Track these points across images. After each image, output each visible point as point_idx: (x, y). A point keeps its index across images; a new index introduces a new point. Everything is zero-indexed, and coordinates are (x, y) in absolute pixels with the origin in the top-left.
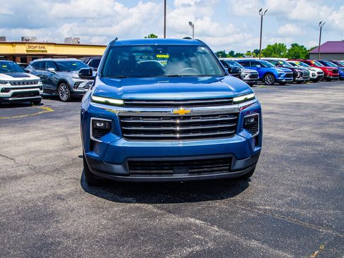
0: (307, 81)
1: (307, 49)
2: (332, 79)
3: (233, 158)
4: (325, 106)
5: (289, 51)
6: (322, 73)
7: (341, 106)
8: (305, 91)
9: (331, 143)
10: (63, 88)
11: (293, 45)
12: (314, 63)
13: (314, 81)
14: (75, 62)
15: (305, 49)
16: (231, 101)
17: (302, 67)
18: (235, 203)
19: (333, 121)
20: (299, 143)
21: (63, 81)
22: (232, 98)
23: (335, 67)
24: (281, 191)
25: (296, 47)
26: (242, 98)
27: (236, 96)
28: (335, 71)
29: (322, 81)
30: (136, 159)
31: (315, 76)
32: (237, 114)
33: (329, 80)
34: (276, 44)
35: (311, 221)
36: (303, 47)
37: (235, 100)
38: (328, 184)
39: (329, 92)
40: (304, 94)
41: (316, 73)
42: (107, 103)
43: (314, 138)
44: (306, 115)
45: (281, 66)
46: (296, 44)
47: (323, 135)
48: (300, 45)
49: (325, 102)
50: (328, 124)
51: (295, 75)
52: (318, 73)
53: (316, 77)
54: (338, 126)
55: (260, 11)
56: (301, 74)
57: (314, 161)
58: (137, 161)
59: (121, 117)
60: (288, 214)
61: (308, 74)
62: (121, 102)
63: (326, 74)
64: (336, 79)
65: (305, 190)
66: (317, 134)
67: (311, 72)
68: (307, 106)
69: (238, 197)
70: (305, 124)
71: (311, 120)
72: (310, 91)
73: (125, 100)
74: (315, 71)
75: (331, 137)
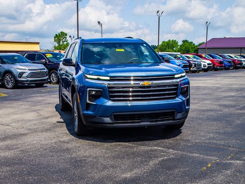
0: (200, 71)
1: (196, 45)
2: (219, 69)
3: (176, 112)
4: (218, 88)
5: (181, 46)
6: (211, 64)
7: (229, 88)
8: (200, 78)
9: (227, 110)
10: (8, 77)
11: (184, 41)
12: (204, 56)
13: (205, 70)
14: (14, 56)
15: (194, 45)
16: (174, 77)
17: (195, 60)
18: (177, 140)
19: (225, 97)
20: (205, 110)
21: (9, 72)
22: (174, 75)
23: (221, 59)
24: (202, 133)
25: (186, 43)
26: (179, 75)
27: (176, 74)
28: (221, 63)
29: (211, 70)
30: (118, 114)
31: (205, 66)
32: (177, 85)
33: (216, 70)
34: (169, 40)
35: (223, 145)
36: (192, 43)
37: (176, 76)
38: (229, 129)
39: (219, 79)
40: (201, 80)
41: (206, 64)
42: (98, 79)
43: (215, 107)
44: (205, 94)
45: (179, 59)
46: (186, 41)
47: (220, 105)
48: (190, 41)
49: (217, 85)
50: (222, 99)
51: (190, 66)
52: (208, 64)
53: (206, 68)
54: (230, 100)
55: (158, 12)
56: (195, 65)
57: (218, 119)
58: (119, 115)
59: (109, 88)
60: (210, 143)
61: (200, 65)
62: (108, 78)
63: (214, 65)
64: (222, 69)
65: (216, 133)
66: (216, 105)
67: (203, 64)
68: (204, 88)
69: (178, 137)
70: (206, 99)
71: (209, 97)
72: (203, 78)
73: (110, 77)
74: (205, 63)
75: (226, 106)
